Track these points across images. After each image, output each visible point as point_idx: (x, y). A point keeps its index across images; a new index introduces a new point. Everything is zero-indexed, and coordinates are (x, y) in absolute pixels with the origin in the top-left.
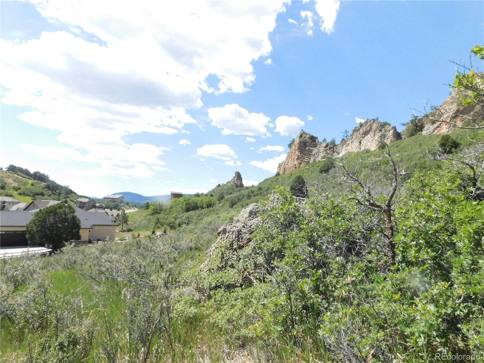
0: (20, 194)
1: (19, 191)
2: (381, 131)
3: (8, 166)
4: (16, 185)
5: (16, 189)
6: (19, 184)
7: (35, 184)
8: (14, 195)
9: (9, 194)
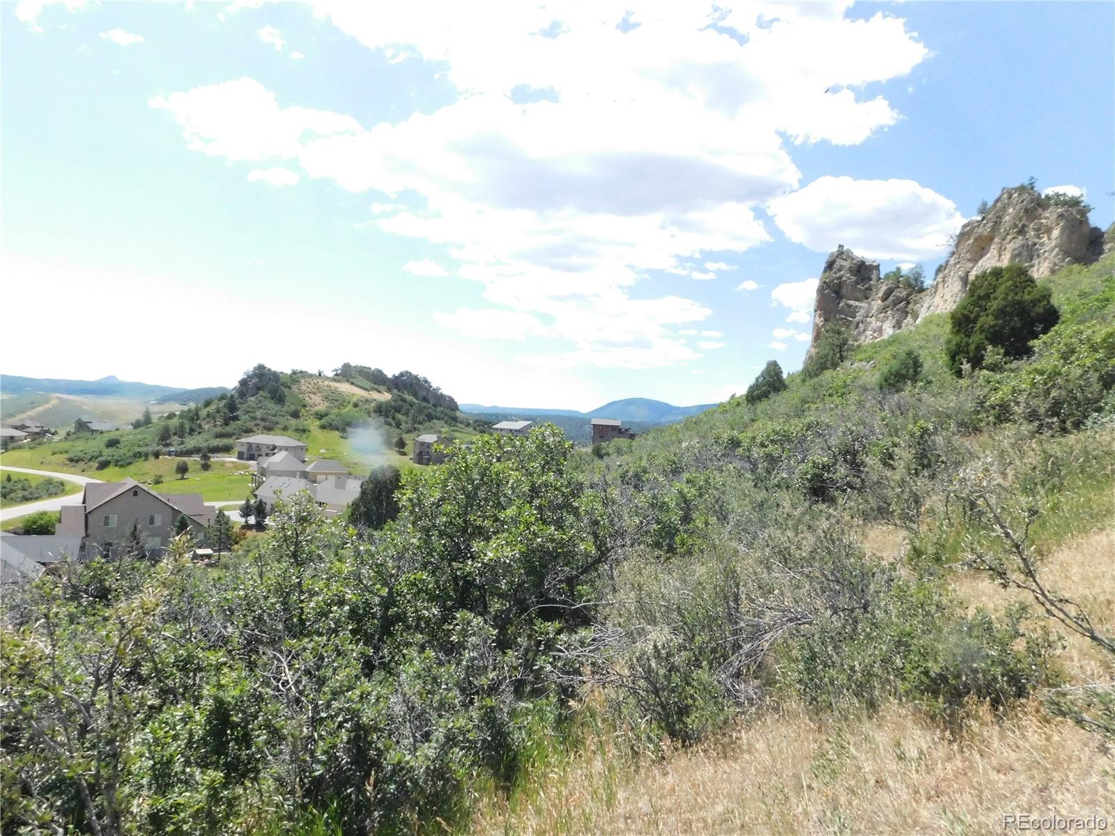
0: (323, 427)
1: (324, 421)
2: (1022, 231)
3: (339, 366)
4: (322, 407)
5: (320, 416)
6: (331, 405)
7: (360, 404)
8: (312, 428)
9: (301, 428)
